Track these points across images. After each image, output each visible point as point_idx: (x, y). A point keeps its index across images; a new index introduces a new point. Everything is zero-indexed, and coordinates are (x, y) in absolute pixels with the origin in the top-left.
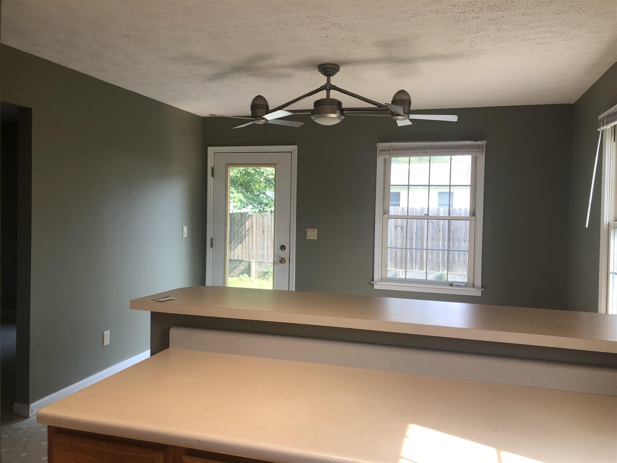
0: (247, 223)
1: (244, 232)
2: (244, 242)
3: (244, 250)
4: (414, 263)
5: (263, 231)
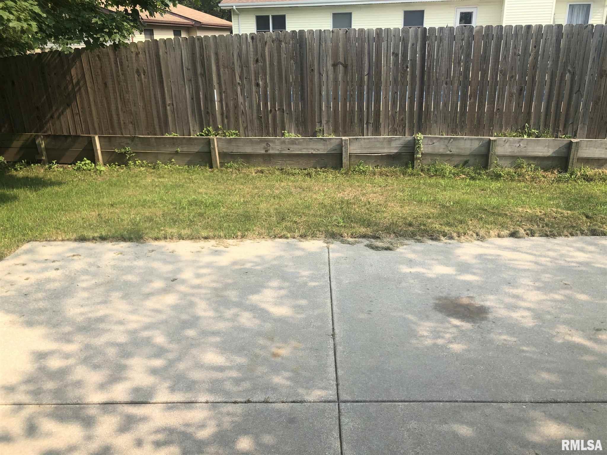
0: (73, 72)
1: (70, 87)
2: (74, 104)
3: (77, 118)
4: (365, 123)
5: (105, 84)
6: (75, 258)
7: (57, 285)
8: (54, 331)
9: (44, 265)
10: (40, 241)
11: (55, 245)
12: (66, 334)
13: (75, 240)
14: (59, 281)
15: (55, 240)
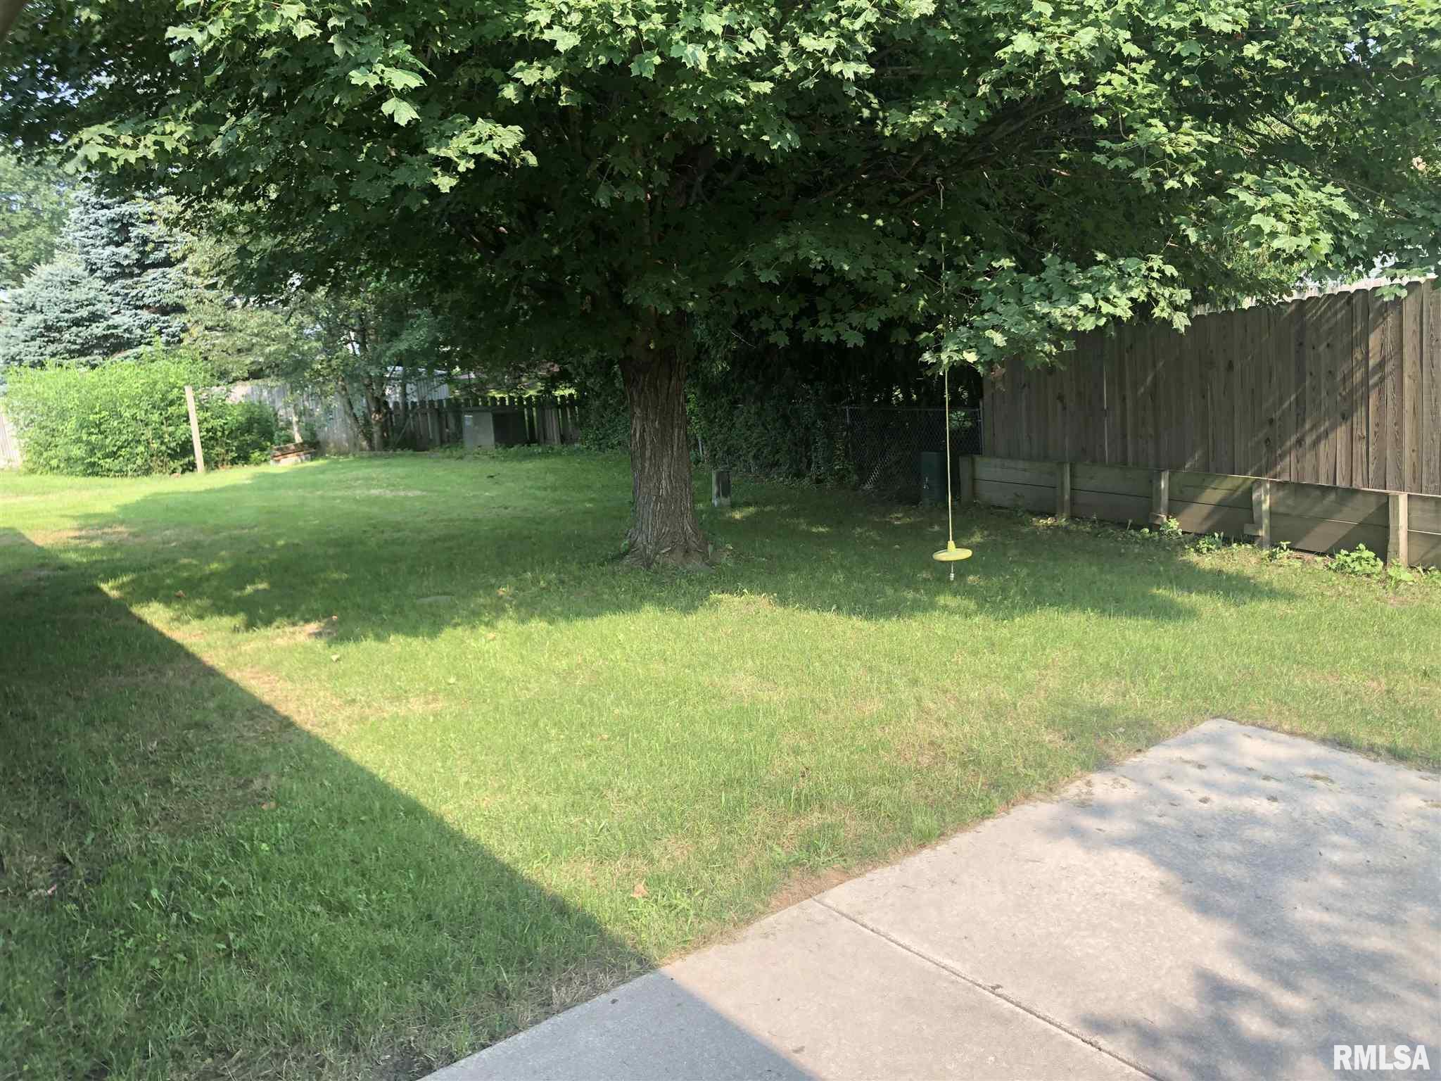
0: (1374, 339)
1: (1359, 375)
2: (1359, 415)
3: (1360, 447)
6: (1320, 783)
7: (1268, 835)
8: (1255, 943)
9: (1243, 779)
10: (1240, 723)
11: (1273, 740)
12: (1281, 962)
13: (1323, 741)
14: (1277, 828)
15: (1274, 729)
